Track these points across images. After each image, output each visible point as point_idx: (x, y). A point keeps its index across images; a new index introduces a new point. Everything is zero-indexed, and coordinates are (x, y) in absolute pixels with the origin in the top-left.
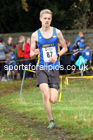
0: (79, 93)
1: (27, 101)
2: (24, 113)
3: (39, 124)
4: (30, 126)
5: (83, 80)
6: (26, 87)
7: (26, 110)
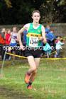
0: (46, 71)
1: (6, 77)
2: (4, 86)
3: (15, 94)
4: (8, 96)
5: (49, 61)
6: (6, 66)
7: (6, 83)
